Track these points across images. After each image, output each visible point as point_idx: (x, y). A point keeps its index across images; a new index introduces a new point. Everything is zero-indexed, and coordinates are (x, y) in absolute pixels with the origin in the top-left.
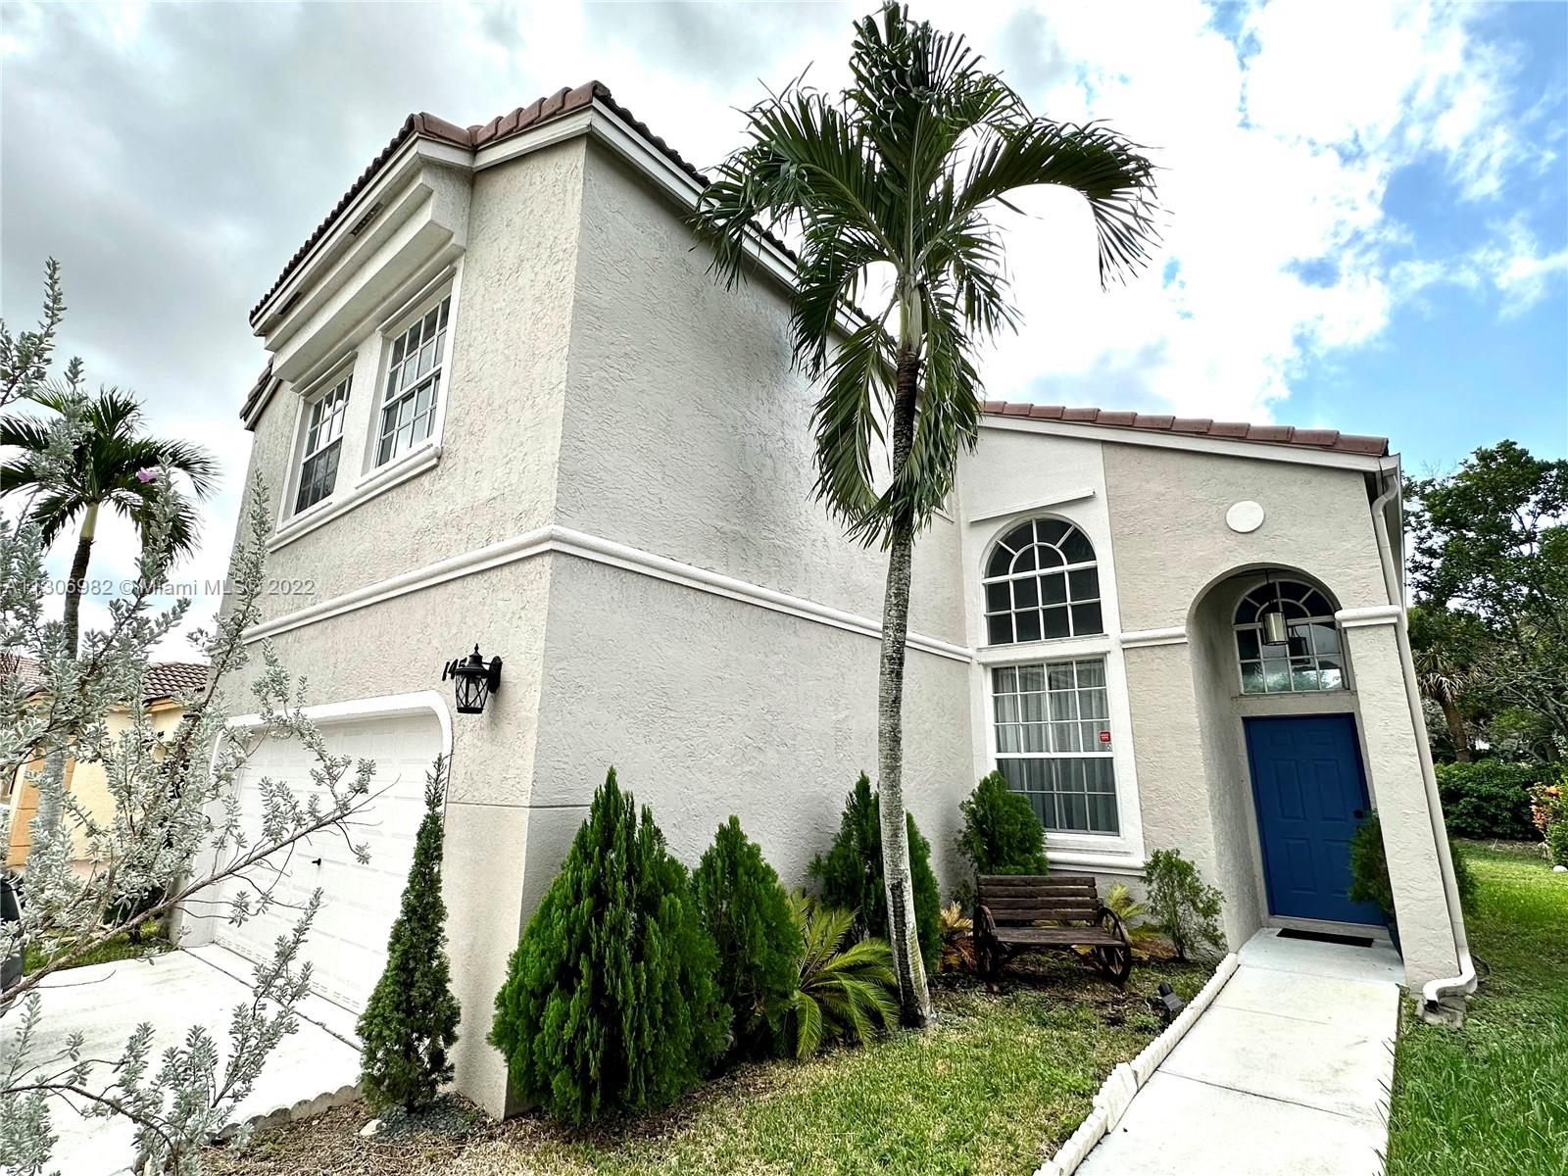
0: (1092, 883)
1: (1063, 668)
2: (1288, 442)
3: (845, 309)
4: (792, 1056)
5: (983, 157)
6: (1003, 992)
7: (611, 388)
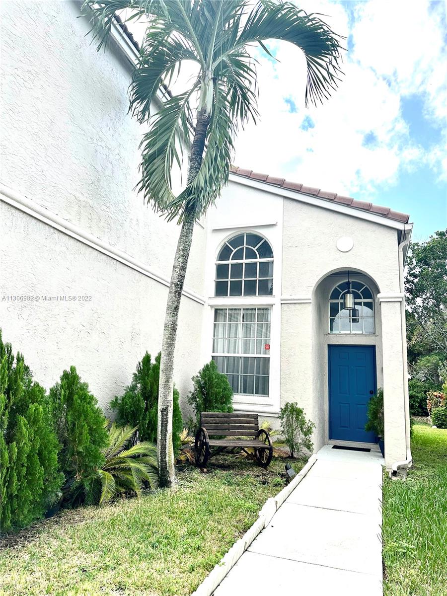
0: (256, 417)
1: (250, 312)
2: (369, 210)
3: (162, 88)
4: (96, 503)
5: (256, 15)
6: (208, 472)
7: (17, 89)
